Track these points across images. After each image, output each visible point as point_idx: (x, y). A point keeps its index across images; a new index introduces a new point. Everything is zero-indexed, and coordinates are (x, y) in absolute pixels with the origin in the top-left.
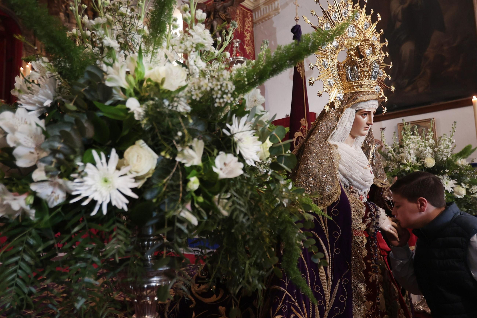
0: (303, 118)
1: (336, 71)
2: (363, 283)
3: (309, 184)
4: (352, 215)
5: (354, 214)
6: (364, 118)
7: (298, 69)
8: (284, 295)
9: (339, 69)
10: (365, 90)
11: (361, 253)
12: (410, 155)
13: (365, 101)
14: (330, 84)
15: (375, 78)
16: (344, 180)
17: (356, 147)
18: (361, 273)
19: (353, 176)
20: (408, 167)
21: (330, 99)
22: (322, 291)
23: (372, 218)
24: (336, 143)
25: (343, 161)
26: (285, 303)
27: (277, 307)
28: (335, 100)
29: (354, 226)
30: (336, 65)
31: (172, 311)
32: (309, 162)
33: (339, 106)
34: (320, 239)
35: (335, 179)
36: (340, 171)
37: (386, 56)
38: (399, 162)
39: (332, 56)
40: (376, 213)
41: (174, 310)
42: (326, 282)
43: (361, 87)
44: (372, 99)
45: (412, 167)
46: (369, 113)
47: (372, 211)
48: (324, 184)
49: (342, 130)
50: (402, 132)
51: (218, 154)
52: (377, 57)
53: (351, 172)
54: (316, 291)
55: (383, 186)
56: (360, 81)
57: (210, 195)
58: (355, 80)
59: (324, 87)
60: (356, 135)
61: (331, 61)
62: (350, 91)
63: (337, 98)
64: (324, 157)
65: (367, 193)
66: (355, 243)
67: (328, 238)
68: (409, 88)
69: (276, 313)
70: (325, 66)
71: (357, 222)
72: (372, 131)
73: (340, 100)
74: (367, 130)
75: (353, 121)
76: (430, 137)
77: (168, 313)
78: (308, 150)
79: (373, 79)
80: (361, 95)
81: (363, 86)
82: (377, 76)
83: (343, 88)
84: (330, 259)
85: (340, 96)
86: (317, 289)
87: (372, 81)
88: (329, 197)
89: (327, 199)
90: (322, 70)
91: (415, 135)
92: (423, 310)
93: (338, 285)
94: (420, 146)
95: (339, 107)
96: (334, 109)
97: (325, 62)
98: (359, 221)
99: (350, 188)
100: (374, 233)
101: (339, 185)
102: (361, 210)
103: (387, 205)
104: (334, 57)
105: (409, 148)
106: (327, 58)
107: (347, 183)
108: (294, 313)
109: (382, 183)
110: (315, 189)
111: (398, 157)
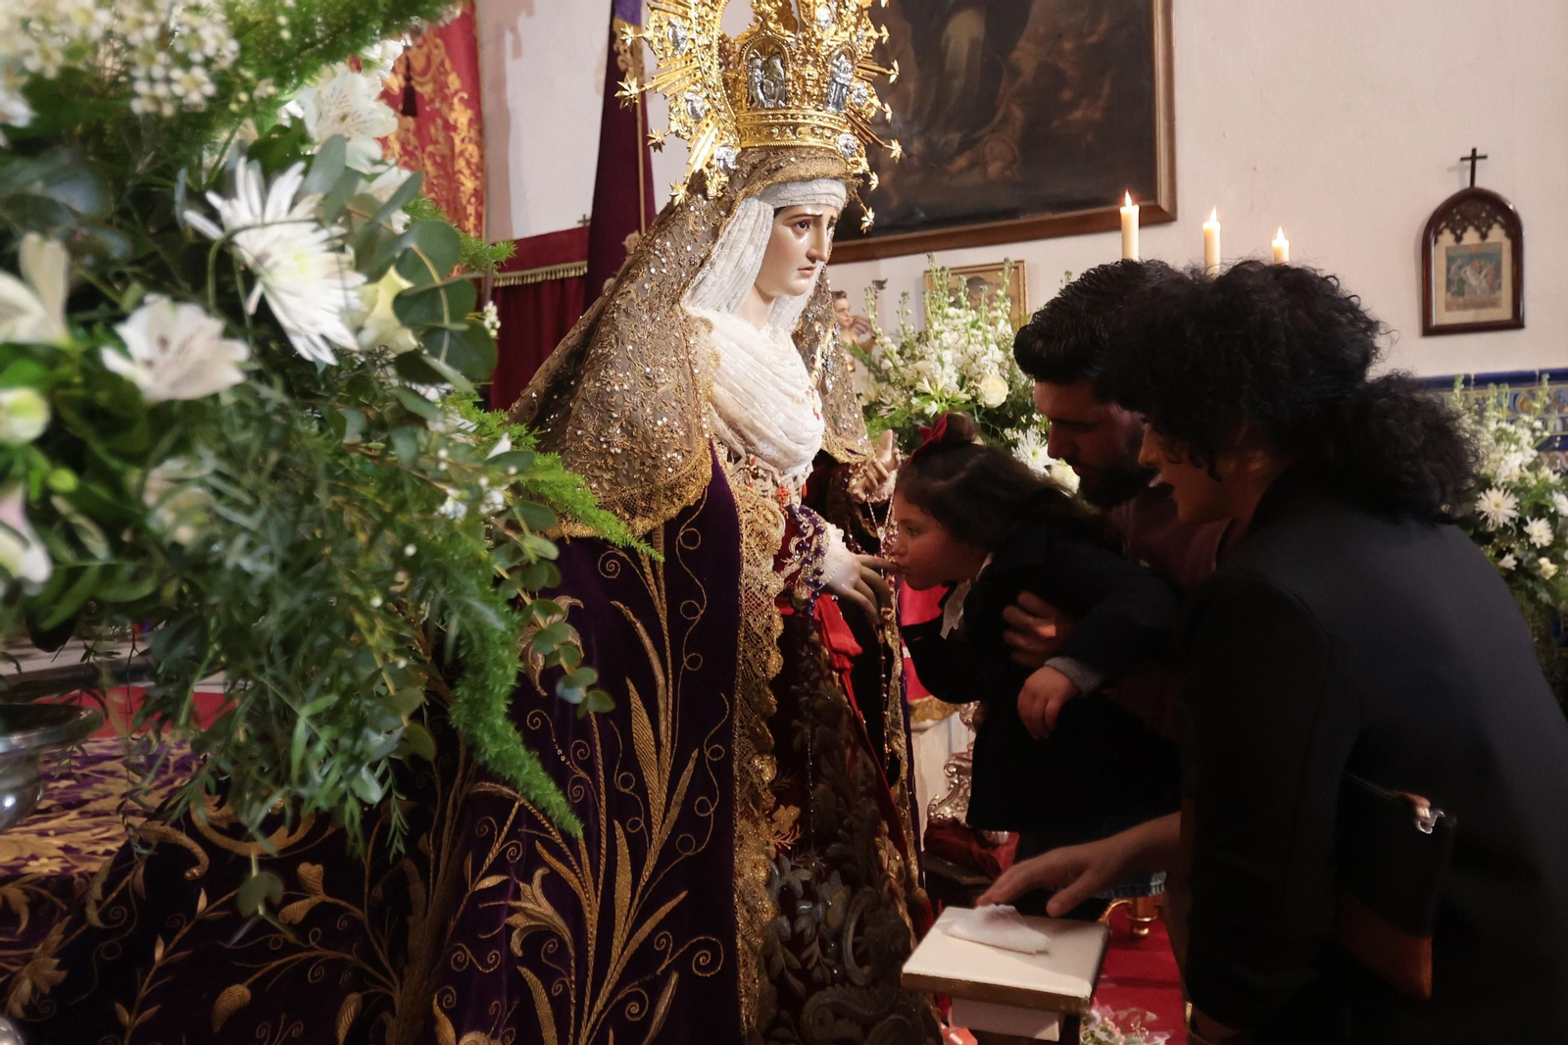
0: (632, 231)
1: (715, 68)
2: (767, 753)
3: (609, 447)
4: (744, 549)
5: (748, 543)
6: (799, 235)
7: (620, 58)
8: (514, 811)
9: (724, 64)
10: (806, 144)
11: (765, 663)
12: (943, 367)
13: (804, 180)
14: (694, 110)
15: (837, 105)
16: (729, 435)
17: (775, 332)
18: (760, 727)
19: (759, 424)
20: (933, 403)
21: (691, 161)
22: (642, 788)
23: (804, 555)
24: (709, 314)
25: (729, 375)
26: (518, 836)
27: (489, 850)
28: (709, 166)
29: (747, 580)
30: (715, 45)
31: (114, 895)
32: (611, 373)
33: (722, 190)
34: (638, 625)
35: (695, 431)
36: (716, 406)
37: (881, 38)
38: (911, 387)
39: (703, 11)
40: (815, 541)
41: (124, 893)
42: (655, 759)
43: (794, 133)
44: (825, 176)
45: (944, 404)
46: (816, 220)
47: (805, 535)
48: (659, 448)
49: (728, 272)
50: (927, 295)
51: (140, 303)
52: (848, 34)
53: (753, 411)
54: (622, 790)
55: (853, 459)
56: (792, 112)
57: (115, 464)
58: (777, 107)
59: (673, 117)
60: (774, 293)
61: (700, 29)
62: (760, 141)
63: (714, 162)
64: (664, 359)
65: (803, 481)
66: (750, 635)
67: (664, 623)
68: (961, 162)
69: (485, 868)
70: (676, 43)
71: (756, 570)
72: (828, 281)
73: (726, 167)
74: (808, 276)
75: (766, 242)
76: (999, 313)
77: (98, 903)
78: (610, 332)
79: (831, 108)
80: (793, 159)
81: (800, 129)
82: (844, 100)
83: (736, 128)
84: (671, 689)
85: (724, 155)
86: (626, 782)
87: (828, 116)
88: (673, 490)
89: (666, 497)
90: (666, 56)
91: (961, 307)
92: (954, 818)
93: (691, 765)
94: (972, 340)
95: (720, 194)
96: (706, 197)
97: (678, 30)
98: (764, 564)
99: (747, 462)
100: (807, 602)
101: (709, 452)
102: (772, 530)
103: (861, 518)
104: (711, 17)
105: (940, 345)
106: (685, 17)
107: (740, 448)
108: (545, 864)
109: (850, 451)
110: (629, 462)
111: (908, 373)
